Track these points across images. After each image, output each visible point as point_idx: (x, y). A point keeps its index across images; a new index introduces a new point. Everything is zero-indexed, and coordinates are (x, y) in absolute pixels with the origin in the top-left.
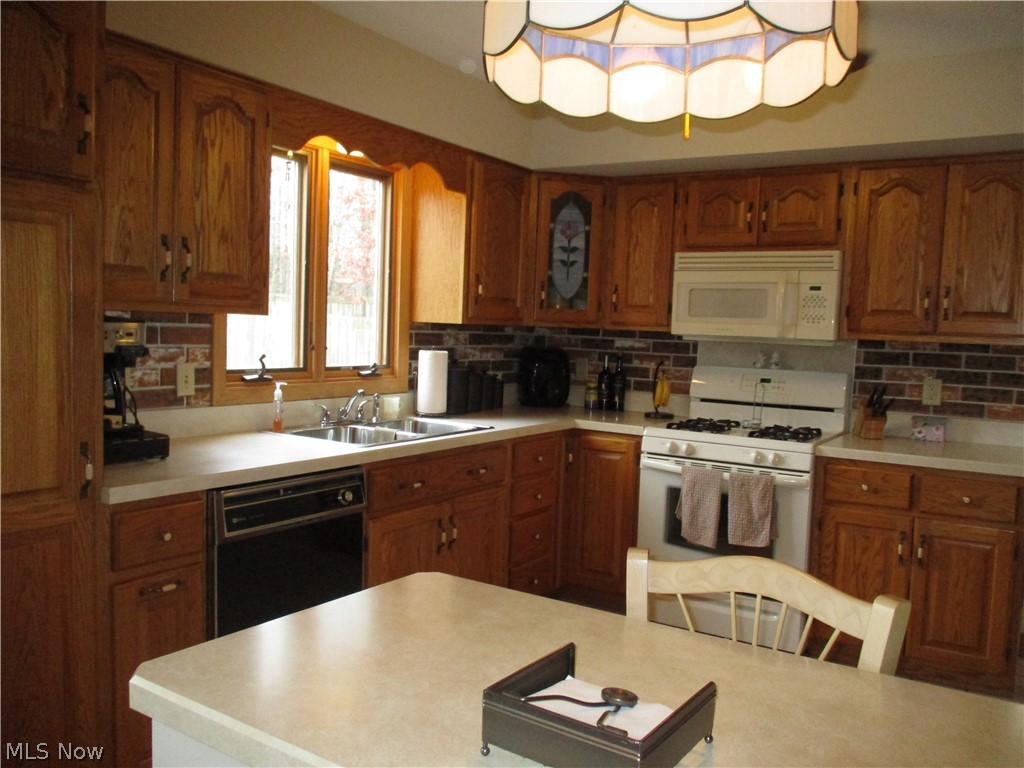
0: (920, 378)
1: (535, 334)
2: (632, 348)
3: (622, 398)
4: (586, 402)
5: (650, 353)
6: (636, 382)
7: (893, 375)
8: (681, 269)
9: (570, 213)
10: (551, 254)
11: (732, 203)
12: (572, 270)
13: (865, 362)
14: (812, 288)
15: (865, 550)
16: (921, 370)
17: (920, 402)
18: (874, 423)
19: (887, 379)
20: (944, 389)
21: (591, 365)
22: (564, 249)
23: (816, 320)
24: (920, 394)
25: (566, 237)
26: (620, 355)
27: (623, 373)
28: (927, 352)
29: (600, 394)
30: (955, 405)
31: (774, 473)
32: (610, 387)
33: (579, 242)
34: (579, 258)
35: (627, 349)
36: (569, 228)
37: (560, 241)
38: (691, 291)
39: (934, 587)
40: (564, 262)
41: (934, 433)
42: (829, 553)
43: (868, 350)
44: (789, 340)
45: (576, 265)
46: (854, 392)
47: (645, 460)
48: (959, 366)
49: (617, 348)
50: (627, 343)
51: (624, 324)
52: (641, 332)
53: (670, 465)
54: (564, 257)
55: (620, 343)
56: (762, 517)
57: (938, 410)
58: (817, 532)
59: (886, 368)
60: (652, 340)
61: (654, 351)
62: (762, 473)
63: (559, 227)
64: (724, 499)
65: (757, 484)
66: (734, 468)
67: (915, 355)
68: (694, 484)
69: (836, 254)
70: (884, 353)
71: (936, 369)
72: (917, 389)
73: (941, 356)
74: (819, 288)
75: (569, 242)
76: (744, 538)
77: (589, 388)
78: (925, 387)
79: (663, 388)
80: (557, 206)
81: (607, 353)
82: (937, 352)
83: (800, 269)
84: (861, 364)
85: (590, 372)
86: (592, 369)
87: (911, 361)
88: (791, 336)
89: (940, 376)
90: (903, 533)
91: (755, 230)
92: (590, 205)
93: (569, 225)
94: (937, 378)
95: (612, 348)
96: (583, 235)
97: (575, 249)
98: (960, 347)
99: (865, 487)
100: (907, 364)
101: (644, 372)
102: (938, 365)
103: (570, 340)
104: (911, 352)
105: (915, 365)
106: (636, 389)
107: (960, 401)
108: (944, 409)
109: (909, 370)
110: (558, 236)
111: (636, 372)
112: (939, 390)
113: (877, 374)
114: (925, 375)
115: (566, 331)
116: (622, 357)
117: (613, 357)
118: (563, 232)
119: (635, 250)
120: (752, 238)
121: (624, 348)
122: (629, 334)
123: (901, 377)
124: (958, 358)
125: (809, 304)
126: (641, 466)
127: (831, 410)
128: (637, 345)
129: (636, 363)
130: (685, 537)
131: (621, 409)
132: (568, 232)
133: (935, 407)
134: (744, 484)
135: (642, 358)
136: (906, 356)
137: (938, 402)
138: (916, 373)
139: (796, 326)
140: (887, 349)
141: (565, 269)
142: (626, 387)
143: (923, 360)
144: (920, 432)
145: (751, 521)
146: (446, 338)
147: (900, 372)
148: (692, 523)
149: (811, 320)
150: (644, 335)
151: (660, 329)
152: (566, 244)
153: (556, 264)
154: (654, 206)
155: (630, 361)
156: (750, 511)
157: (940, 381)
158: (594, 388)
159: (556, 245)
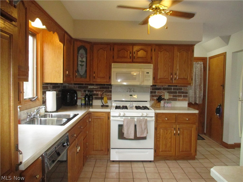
0: (164, 93)
1: (63, 85)
2: (94, 88)
3: (92, 102)
4: (81, 103)
5: (99, 89)
6: (95, 97)
7: (158, 93)
8: (114, 68)
9: (82, 51)
10: (78, 63)
11: (126, 52)
12: (83, 67)
13: (153, 90)
14: (147, 73)
15: (166, 134)
16: (164, 91)
17: (164, 98)
18: (158, 104)
19: (157, 94)
20: (169, 95)
21: (82, 93)
22: (81, 61)
23: (148, 80)
24: (164, 97)
25: (81, 58)
26: (91, 90)
27: (92, 95)
28: (165, 87)
29: (85, 101)
30: (171, 98)
31: (146, 118)
32: (89, 99)
33: (84, 59)
34: (84, 64)
35: (93, 88)
36: (82, 55)
37: (80, 59)
38: (116, 73)
39: (181, 139)
40: (81, 65)
41: (169, 105)
42: (159, 135)
43: (153, 87)
44: (142, 85)
45: (84, 66)
46: (150, 97)
47: (111, 118)
48: (172, 90)
49: (89, 89)
50: (92, 87)
51: (97, 82)
52: (96, 84)
53: (119, 119)
54: (81, 63)
55: (90, 87)
56: (145, 129)
57: (168, 100)
58: (155, 131)
59: (157, 91)
60: (99, 86)
61: (100, 89)
62: (143, 118)
63: (79, 55)
64: (135, 126)
65: (143, 121)
66: (129, 118)
67: (163, 88)
68: (127, 123)
69: (152, 65)
70: (156, 88)
71: (167, 91)
72: (164, 96)
73: (168, 88)
74: (148, 73)
75: (82, 59)
76: (141, 135)
77: (82, 100)
78: (165, 95)
79: (105, 98)
80: (79, 49)
81: (87, 90)
82: (167, 87)
83: (144, 68)
84: (152, 90)
85: (81, 95)
86: (82, 94)
87: (162, 89)
88: (143, 84)
89: (168, 92)
90: (175, 128)
91: (132, 58)
92: (87, 49)
93: (82, 54)
94: (168, 93)
95: (87, 88)
96: (85, 58)
97: (83, 61)
98: (172, 86)
99: (166, 119)
100: (161, 90)
101: (97, 95)
102: (168, 90)
103: (74, 87)
104: (162, 87)
105: (163, 90)
106: (95, 99)
107: (172, 98)
108: (169, 99)
109: (162, 91)
110: (79, 57)
111: (95, 94)
112: (168, 95)
113: (155, 92)
114: (165, 92)
115: (73, 84)
116: (91, 91)
117: (88, 91)
118: (80, 57)
119: (99, 62)
120: (131, 60)
121: (91, 88)
122: (93, 85)
123: (160, 93)
124: (171, 88)
125: (146, 77)
126: (111, 120)
127: (147, 101)
128: (95, 87)
129: (95, 92)
130: (125, 137)
131: (92, 105)
132: (82, 57)
133: (167, 99)
134: (140, 121)
135: (96, 91)
136: (161, 88)
137: (168, 98)
138: (163, 92)
139: (144, 82)
140: (157, 87)
141: (81, 67)
142: (93, 99)
143: (164, 89)
144: (166, 105)
145: (142, 131)
146: (48, 87)
147: (160, 92)
148: (127, 133)
149: (147, 80)
150: (97, 85)
151: (108, 83)
152: (81, 60)
153: (79, 65)
154: (104, 51)
155: (93, 92)
156: (142, 128)
157: (168, 94)
158: (84, 100)
159: (79, 60)
